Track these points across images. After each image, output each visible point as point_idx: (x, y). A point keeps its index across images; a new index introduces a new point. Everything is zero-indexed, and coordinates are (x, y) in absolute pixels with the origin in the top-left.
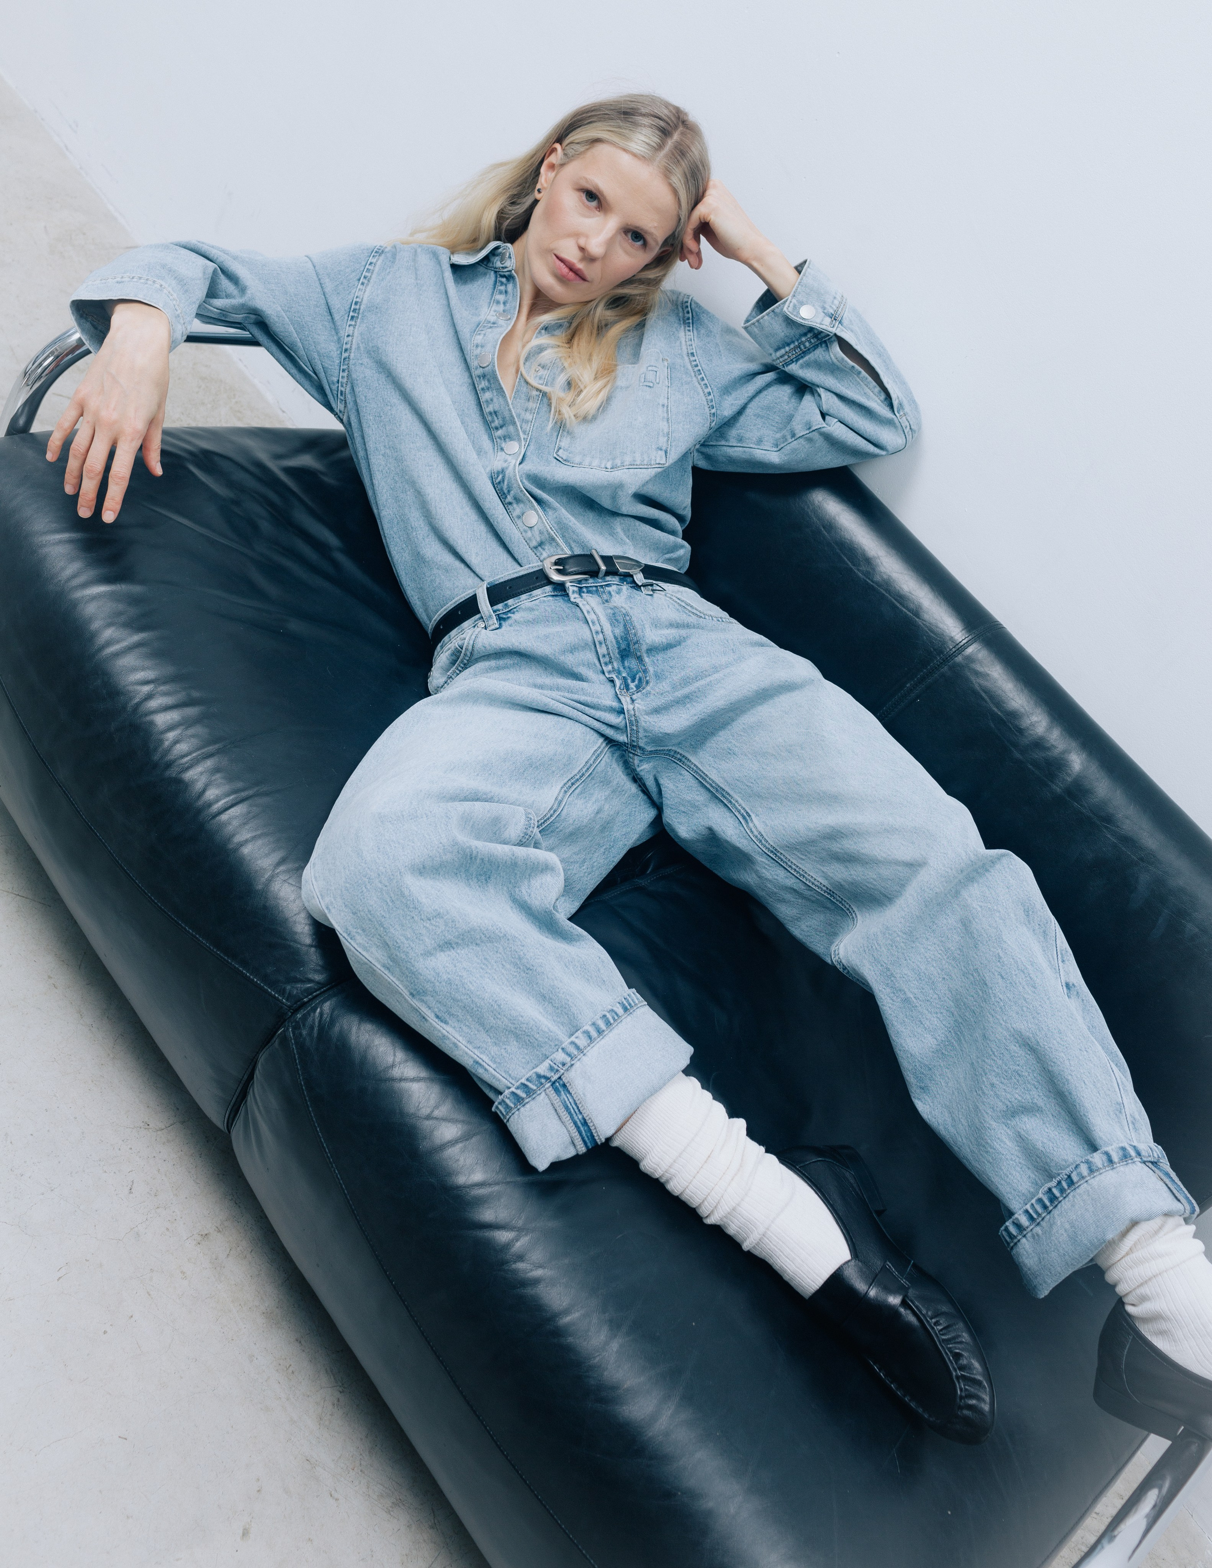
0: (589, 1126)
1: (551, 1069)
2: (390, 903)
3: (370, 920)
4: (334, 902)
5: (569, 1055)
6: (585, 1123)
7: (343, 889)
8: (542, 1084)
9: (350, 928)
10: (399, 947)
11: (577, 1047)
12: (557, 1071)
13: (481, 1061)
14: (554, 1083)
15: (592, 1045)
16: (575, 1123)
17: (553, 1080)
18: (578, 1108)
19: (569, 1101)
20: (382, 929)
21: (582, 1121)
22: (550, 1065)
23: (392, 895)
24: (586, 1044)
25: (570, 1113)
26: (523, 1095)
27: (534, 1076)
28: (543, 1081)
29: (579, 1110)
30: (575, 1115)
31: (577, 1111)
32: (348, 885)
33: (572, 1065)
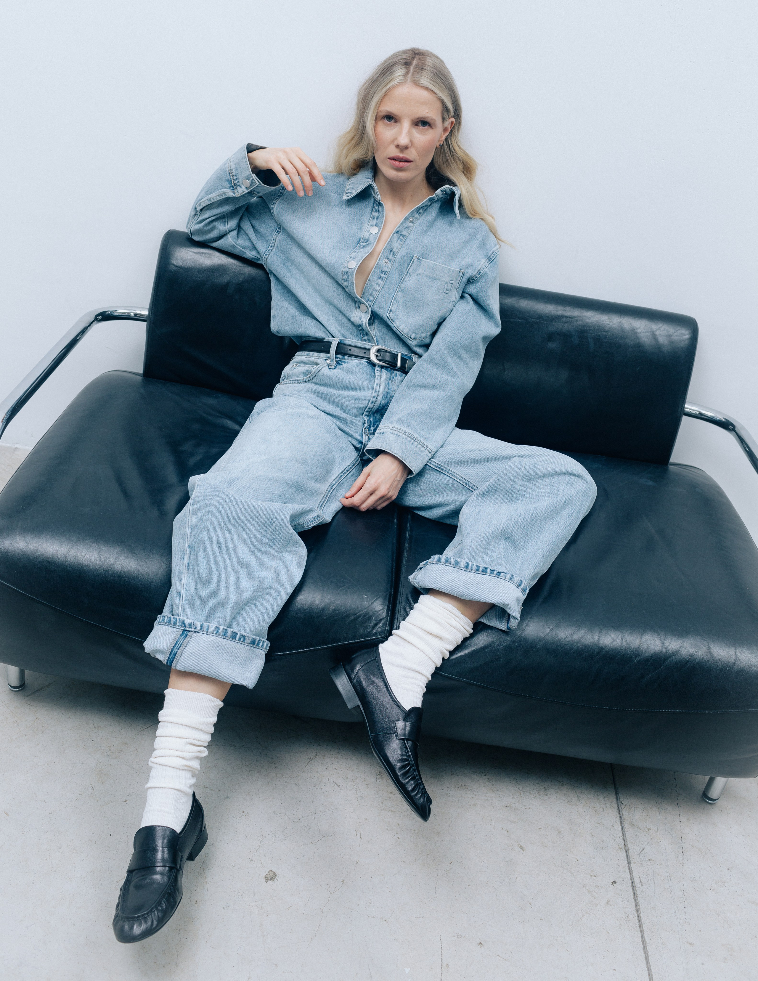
0: (175, 657)
1: (190, 625)
2: (220, 509)
3: (207, 506)
4: (202, 486)
5: (201, 627)
6: (175, 654)
7: (210, 486)
8: (181, 626)
9: (196, 501)
10: (205, 526)
11: (207, 629)
12: (191, 628)
13: (182, 595)
14: (186, 630)
15: (214, 635)
16: (172, 650)
17: (186, 629)
18: (180, 647)
19: (181, 641)
20: (207, 513)
21: (175, 653)
22: (192, 623)
23: (224, 507)
24: (212, 632)
25: (175, 645)
26: (172, 622)
27: (182, 621)
28: (183, 625)
29: (179, 648)
30: (176, 648)
31: (178, 647)
32: (213, 486)
33: (198, 632)
